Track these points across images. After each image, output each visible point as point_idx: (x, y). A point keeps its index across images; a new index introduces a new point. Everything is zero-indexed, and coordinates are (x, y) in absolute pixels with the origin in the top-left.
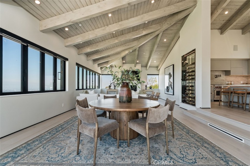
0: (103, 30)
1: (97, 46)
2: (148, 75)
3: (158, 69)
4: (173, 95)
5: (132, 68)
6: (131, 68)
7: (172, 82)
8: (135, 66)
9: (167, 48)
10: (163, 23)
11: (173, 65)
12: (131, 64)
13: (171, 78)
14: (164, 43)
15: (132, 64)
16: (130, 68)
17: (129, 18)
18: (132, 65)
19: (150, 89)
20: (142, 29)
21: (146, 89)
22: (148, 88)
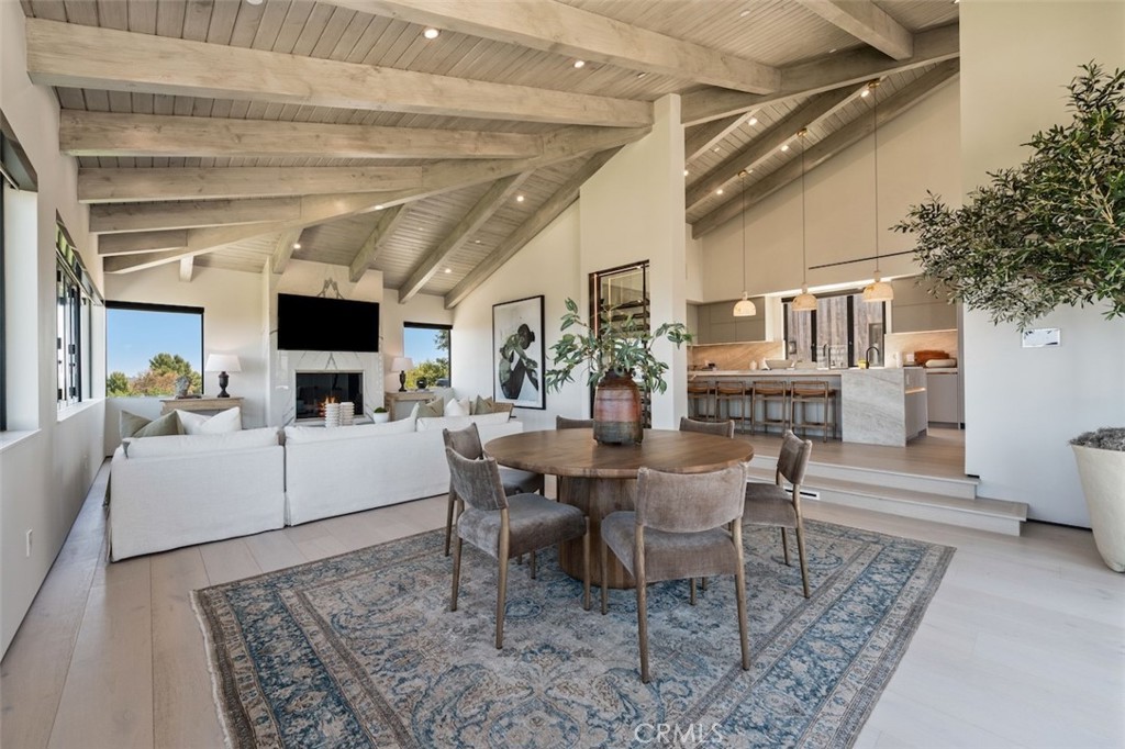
0: (353, 77)
1: (239, 137)
2: (407, 324)
3: (452, 304)
4: (544, 408)
5: (335, 288)
6: (331, 287)
7: (533, 358)
8: (355, 280)
9: (514, 228)
10: (545, 139)
11: (542, 297)
12: (331, 266)
13: (532, 344)
14: (511, 209)
15: (336, 266)
16: (326, 286)
17: (475, 79)
18: (340, 274)
19: (422, 390)
20: (474, 134)
21: (402, 390)
22: (411, 385)
